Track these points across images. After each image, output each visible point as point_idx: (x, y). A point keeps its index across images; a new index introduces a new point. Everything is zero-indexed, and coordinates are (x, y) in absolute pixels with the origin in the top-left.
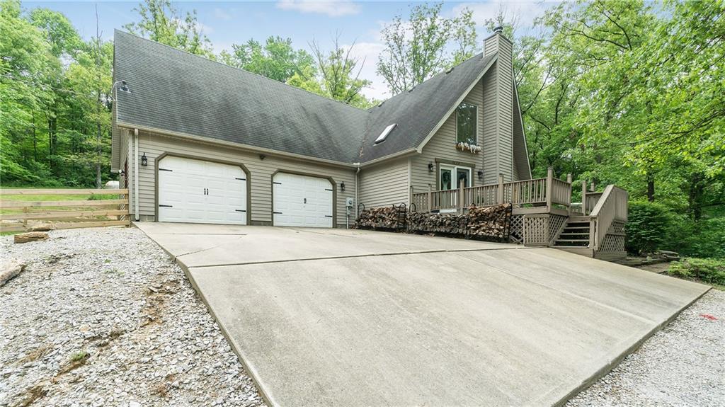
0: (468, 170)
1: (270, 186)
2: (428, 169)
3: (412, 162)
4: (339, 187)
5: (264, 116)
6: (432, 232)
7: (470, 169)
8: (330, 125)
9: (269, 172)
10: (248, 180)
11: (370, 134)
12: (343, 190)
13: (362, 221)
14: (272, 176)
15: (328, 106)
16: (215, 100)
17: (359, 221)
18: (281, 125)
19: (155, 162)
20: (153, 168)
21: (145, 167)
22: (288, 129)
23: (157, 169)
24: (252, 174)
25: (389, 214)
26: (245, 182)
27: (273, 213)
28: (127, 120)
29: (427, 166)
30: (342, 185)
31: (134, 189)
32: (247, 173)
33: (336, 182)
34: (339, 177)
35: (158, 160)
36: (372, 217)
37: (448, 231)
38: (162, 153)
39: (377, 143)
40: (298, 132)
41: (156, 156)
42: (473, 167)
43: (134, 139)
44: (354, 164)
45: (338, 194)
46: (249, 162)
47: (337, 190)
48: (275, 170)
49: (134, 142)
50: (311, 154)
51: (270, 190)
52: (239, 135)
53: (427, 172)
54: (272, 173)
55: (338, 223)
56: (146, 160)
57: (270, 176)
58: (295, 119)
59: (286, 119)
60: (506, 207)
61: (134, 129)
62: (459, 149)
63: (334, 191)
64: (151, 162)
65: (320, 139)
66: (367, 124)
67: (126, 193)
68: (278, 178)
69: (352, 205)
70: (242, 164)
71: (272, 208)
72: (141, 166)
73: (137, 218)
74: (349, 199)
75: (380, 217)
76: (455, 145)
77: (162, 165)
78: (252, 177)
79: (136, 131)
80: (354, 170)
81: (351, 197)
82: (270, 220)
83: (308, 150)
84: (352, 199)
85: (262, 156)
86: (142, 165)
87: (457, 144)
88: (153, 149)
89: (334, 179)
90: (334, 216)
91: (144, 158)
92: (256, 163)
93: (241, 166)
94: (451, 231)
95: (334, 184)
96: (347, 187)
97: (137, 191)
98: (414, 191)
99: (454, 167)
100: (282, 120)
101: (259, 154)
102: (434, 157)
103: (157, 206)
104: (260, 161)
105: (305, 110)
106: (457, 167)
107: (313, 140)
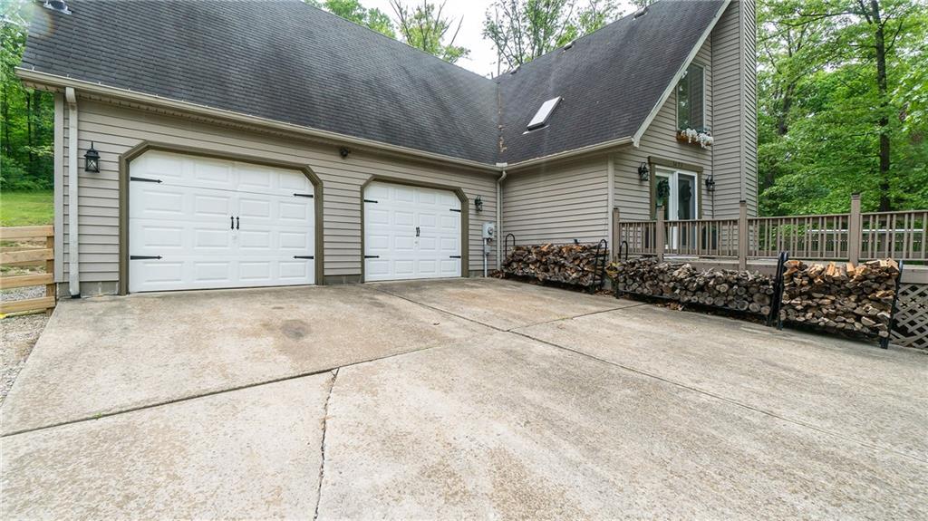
0: (694, 177)
1: (359, 208)
2: (637, 176)
3: (616, 164)
4: (472, 206)
5: (343, 78)
6: (678, 302)
7: (695, 175)
8: (447, 97)
9: (357, 182)
10: (318, 197)
11: (509, 114)
12: (478, 210)
13: (515, 265)
14: (363, 188)
15: (441, 70)
16: (253, 43)
17: (508, 265)
18: (374, 95)
19: (120, 163)
20: (116, 176)
21: (96, 175)
22: (385, 102)
23: (125, 180)
24: (325, 184)
25: (575, 259)
26: (313, 200)
27: (364, 257)
28: (47, 67)
29: (636, 171)
30: (478, 202)
31: (66, 225)
32: (316, 182)
33: (468, 196)
34: (472, 188)
35: (127, 159)
36: (537, 261)
37: (721, 304)
38: (135, 143)
39: (530, 129)
40: (401, 107)
41: (123, 150)
42: (700, 171)
43: (66, 110)
44: (498, 165)
45: (470, 217)
46: (321, 163)
47: (469, 209)
48: (368, 177)
49: (66, 119)
50: (428, 147)
51: (359, 214)
52: (301, 108)
53: (637, 182)
54: (362, 182)
55: (470, 268)
56: (96, 158)
57: (358, 189)
58: (395, 86)
59: (381, 86)
60: (882, 265)
61: (64, 88)
62: (682, 141)
63: (464, 211)
64: (110, 163)
65: (437, 120)
66: (497, 99)
67: (49, 233)
68: (374, 192)
69: (493, 237)
70: (307, 165)
71: (362, 249)
72: (84, 173)
73: (74, 290)
74: (488, 226)
75: (556, 263)
76: (675, 134)
77: (137, 169)
78: (325, 191)
79: (70, 93)
80: (495, 176)
81: (491, 222)
82: (359, 272)
83: (421, 139)
84: (492, 226)
85: (344, 151)
86: (87, 170)
87: (679, 133)
88: (115, 136)
89: (464, 190)
90: (465, 257)
91: (92, 155)
92: (332, 165)
93: (305, 170)
94: (726, 305)
95: (463, 200)
96: (486, 206)
97: (73, 230)
98: (621, 216)
99: (672, 172)
100: (376, 87)
101: (337, 147)
102: (647, 155)
103: (125, 258)
104: (339, 159)
105: (407, 72)
106: (679, 171)
107: (426, 122)
